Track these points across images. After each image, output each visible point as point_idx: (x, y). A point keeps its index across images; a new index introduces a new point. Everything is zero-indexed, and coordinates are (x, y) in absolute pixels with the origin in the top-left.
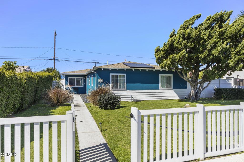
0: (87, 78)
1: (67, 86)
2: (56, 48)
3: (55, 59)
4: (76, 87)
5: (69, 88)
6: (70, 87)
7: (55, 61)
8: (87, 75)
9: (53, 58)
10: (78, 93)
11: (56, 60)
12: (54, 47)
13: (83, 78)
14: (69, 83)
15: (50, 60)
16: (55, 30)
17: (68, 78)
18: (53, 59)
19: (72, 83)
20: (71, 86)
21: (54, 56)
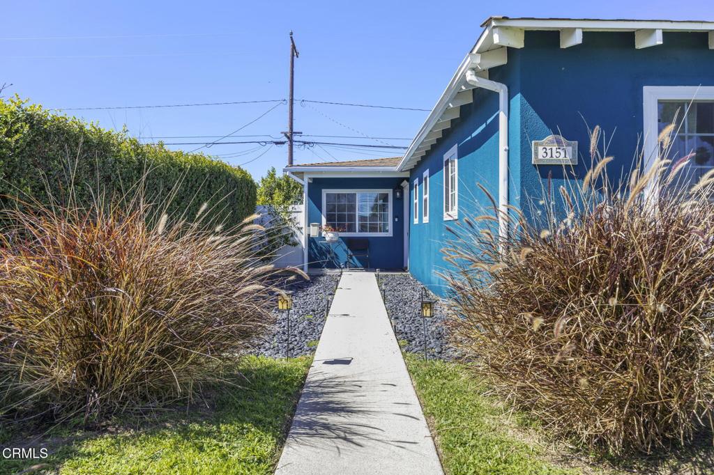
0: (411, 188)
1: (314, 232)
2: (294, 102)
3: (291, 141)
4: (357, 234)
5: (327, 239)
6: (329, 236)
7: (294, 147)
8: (407, 175)
9: (286, 135)
10: (368, 266)
11: (297, 143)
12: (288, 98)
13: (390, 192)
14: (329, 219)
15: (277, 143)
16: (292, 34)
17: (325, 192)
18: (286, 139)
19: (341, 218)
20: (335, 230)
21: (288, 130)
